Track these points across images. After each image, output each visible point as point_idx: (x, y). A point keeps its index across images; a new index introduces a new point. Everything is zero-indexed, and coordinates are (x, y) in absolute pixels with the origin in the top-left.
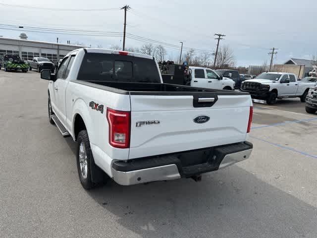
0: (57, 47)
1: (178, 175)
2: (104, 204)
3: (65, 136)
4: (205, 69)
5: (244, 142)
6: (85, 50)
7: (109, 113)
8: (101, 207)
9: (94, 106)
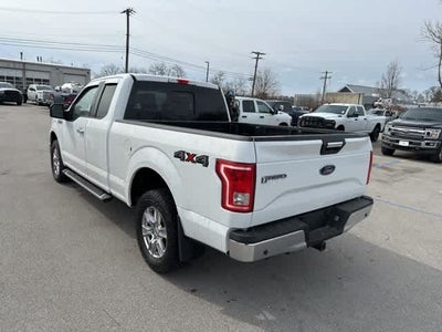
1: (305, 244)
2: (193, 291)
4: (255, 100)
5: (362, 197)
6: (134, 77)
7: (223, 166)
8: (191, 296)
9: (187, 157)
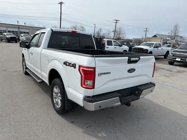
0: (18, 27)
1: (120, 103)
2: (73, 122)
3: (40, 82)
4: (112, 40)
6: (52, 30)
7: (81, 68)
8: (71, 124)
9: (68, 64)
